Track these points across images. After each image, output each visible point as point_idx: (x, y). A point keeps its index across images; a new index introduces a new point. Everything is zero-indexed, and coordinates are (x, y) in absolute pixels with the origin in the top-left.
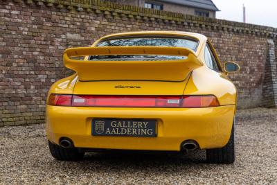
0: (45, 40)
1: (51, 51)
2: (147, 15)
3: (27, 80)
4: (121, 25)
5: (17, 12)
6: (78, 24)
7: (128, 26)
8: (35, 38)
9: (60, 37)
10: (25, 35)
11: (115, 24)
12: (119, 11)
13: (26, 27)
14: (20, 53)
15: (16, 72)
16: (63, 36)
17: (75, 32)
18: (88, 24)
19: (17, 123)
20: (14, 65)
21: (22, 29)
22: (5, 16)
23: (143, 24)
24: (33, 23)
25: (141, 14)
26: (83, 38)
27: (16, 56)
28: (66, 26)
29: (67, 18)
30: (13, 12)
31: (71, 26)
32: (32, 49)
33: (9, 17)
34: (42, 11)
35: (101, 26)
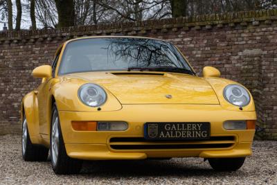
0: (219, 60)
5: (189, 39)
6: (258, 38)
8: (209, 59)
9: (237, 55)
10: (198, 57)
13: (199, 50)
16: (240, 54)
17: (255, 47)
18: (271, 36)
21: (194, 52)
22: (178, 44)
26: (265, 52)
28: (244, 42)
29: (243, 35)
30: (185, 39)
31: (249, 42)
33: (182, 44)
34: (215, 33)
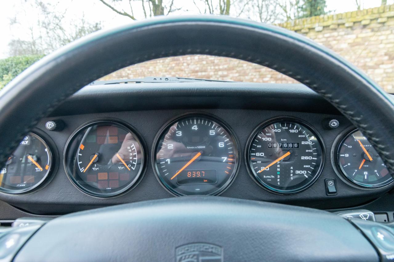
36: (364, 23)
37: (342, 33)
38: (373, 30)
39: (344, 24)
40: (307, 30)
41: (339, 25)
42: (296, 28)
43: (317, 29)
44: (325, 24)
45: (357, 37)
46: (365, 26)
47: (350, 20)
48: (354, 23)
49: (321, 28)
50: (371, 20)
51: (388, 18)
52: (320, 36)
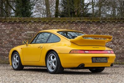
1: (20, 38)
2: (73, 21)
3: (9, 48)
4: (57, 26)
7: (62, 26)
11: (54, 26)
12: (54, 20)
14: (6, 39)
15: (4, 46)
19: (5, 63)
20: (3, 43)
23: (71, 24)
24: (11, 29)
25: (68, 21)
27: (4, 40)
32: (11, 38)
35: (46, 27)
36: (47, 22)
37: (41, 24)
38: (49, 25)
39: (41, 21)
40: (29, 22)
41: (39, 22)
42: (25, 20)
43: (32, 22)
44: (35, 20)
45: (45, 26)
46: (47, 23)
47: (43, 20)
48: (44, 21)
49: (33, 22)
50: (49, 21)
51: (53, 21)
52: (33, 24)
